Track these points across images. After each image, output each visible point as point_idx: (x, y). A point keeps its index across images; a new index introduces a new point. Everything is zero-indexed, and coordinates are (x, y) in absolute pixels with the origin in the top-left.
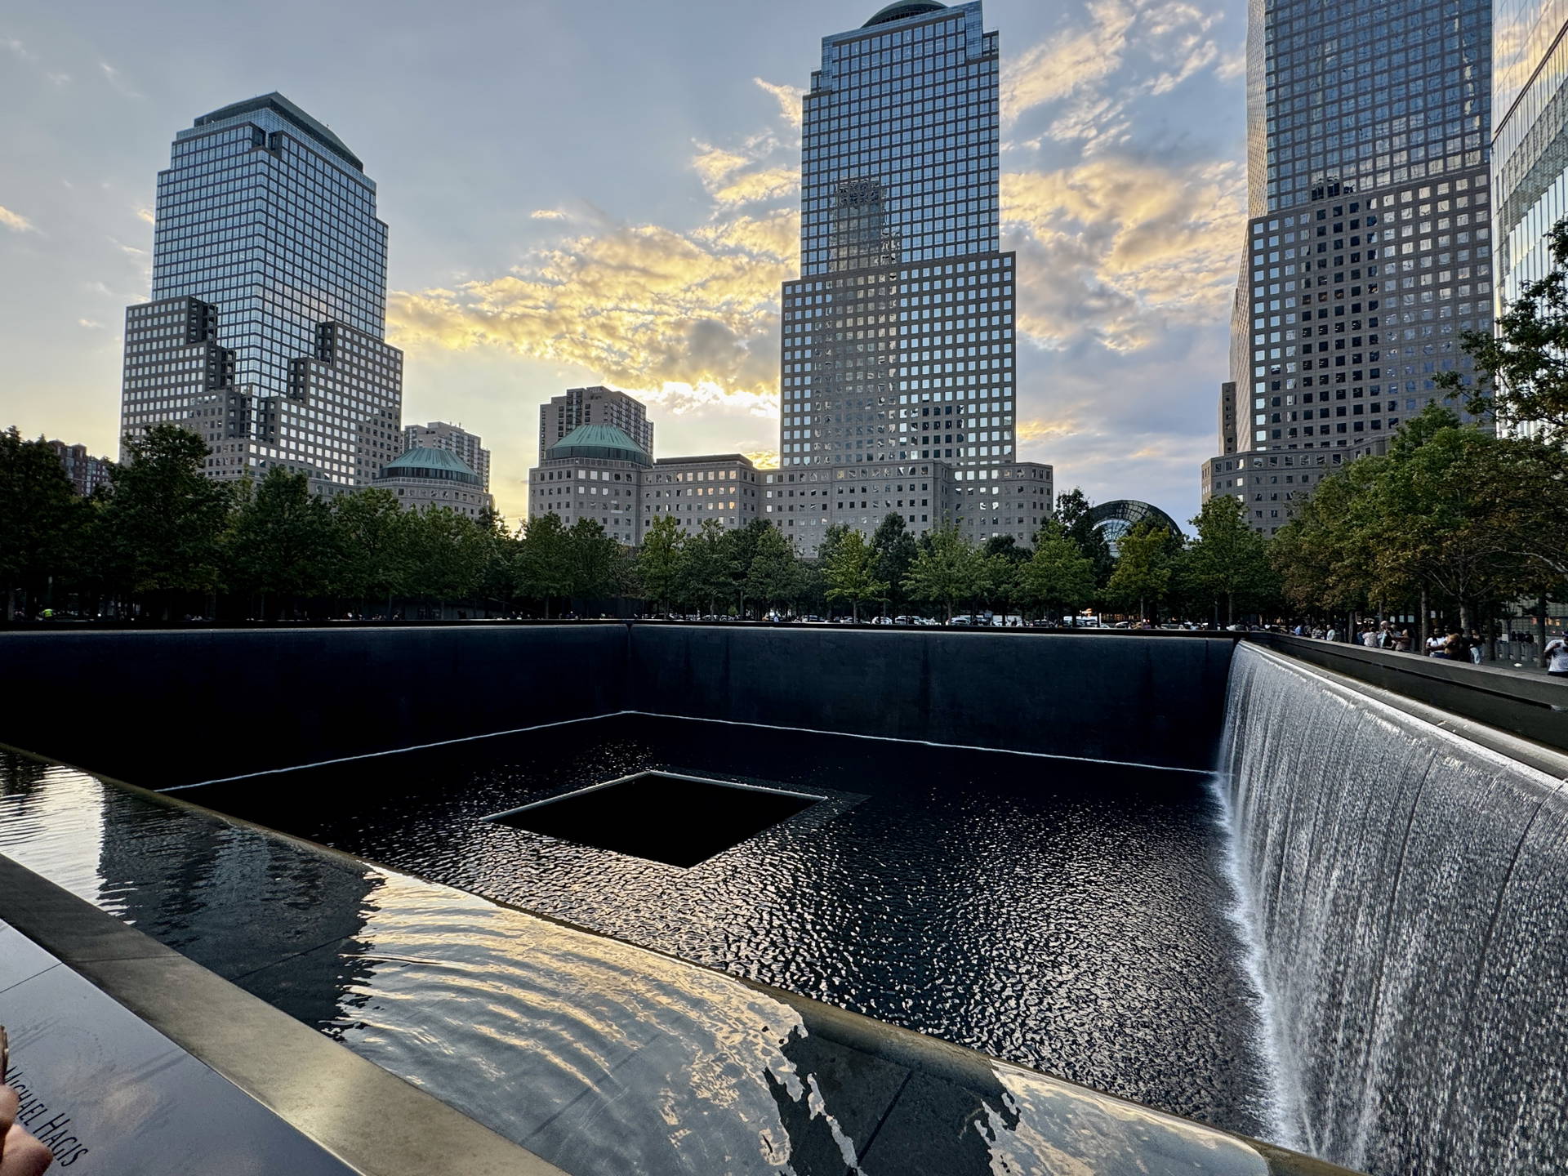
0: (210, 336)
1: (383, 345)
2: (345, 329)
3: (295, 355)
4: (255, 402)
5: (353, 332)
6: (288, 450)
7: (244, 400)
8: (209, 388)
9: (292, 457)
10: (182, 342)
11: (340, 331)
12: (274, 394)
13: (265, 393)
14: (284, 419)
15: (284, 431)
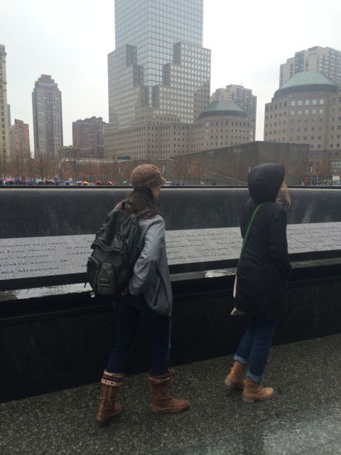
0: (134, 61)
1: (202, 48)
2: (185, 44)
3: (165, 62)
4: (150, 88)
5: (188, 45)
6: (163, 110)
7: (147, 88)
8: (135, 86)
9: (165, 113)
10: (125, 66)
11: (183, 46)
12: (157, 83)
13: (154, 84)
14: (161, 95)
15: (161, 101)
